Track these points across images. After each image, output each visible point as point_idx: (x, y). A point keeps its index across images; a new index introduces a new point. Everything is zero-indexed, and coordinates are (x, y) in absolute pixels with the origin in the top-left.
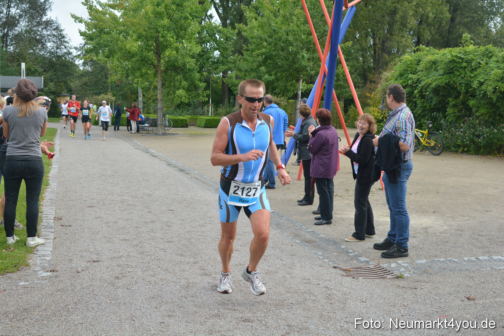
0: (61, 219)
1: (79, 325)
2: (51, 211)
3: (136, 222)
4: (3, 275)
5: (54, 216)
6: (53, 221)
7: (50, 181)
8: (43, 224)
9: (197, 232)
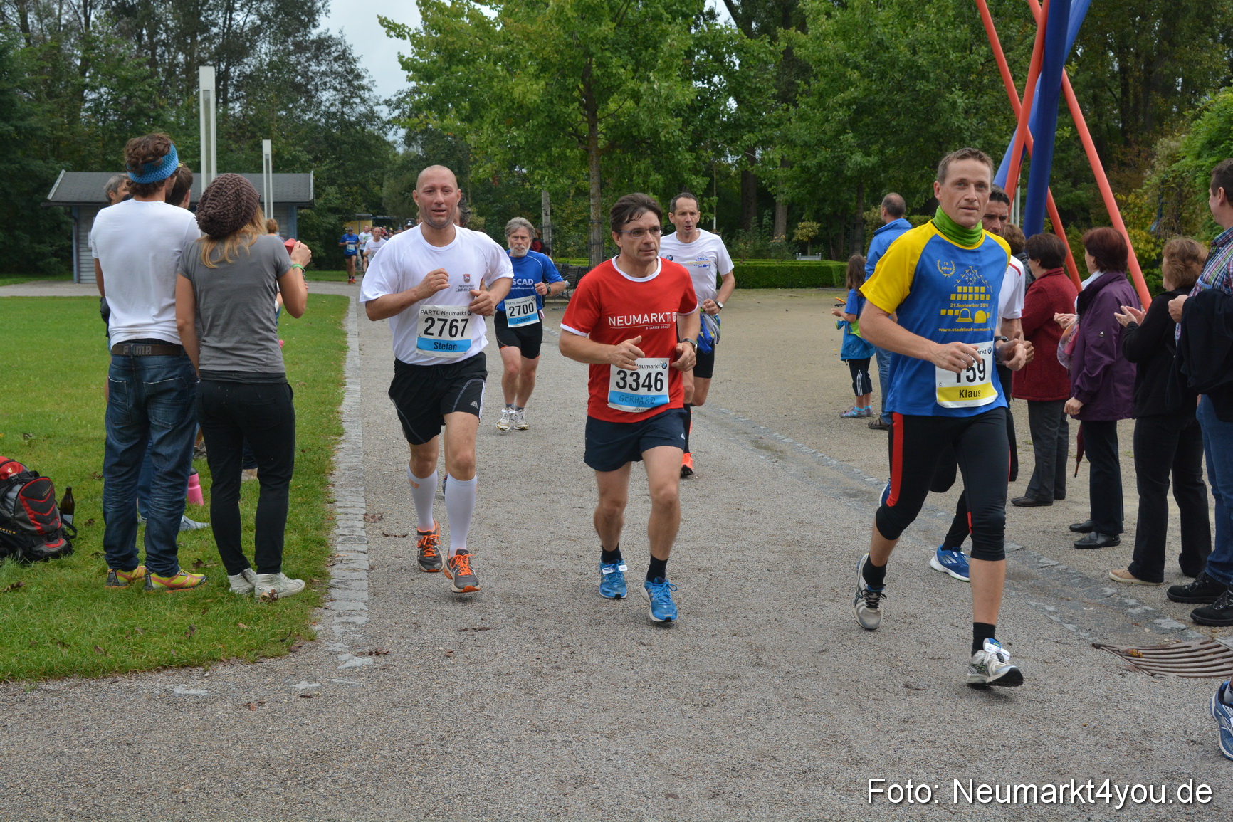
0: (380, 519)
1: (458, 801)
2: (353, 499)
3: (568, 525)
4: (253, 662)
5: (364, 512)
6: (361, 524)
7: (344, 425)
8: (338, 532)
9: (726, 552)
